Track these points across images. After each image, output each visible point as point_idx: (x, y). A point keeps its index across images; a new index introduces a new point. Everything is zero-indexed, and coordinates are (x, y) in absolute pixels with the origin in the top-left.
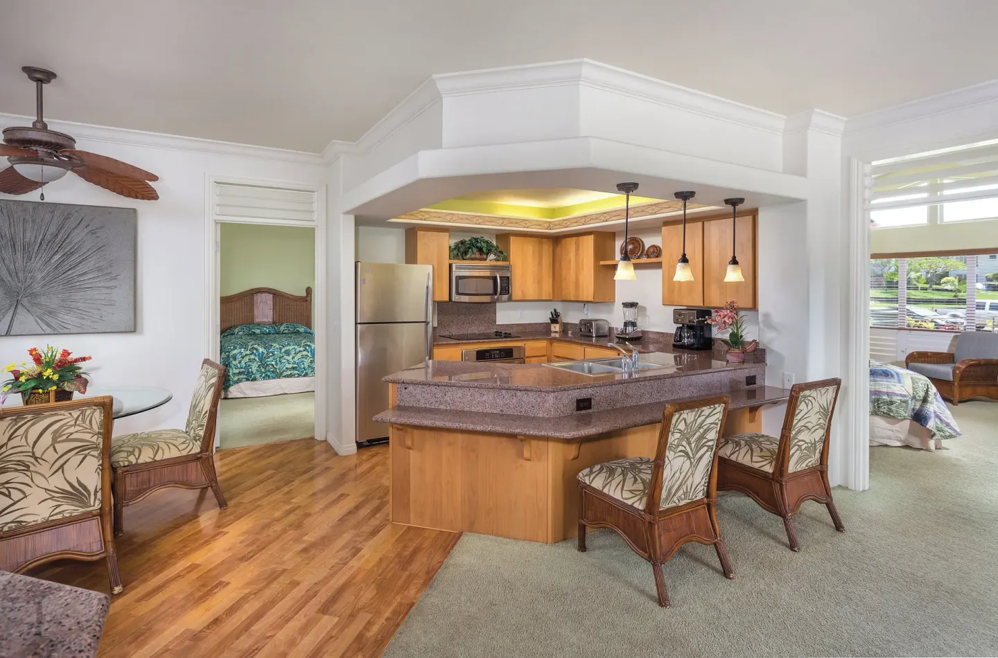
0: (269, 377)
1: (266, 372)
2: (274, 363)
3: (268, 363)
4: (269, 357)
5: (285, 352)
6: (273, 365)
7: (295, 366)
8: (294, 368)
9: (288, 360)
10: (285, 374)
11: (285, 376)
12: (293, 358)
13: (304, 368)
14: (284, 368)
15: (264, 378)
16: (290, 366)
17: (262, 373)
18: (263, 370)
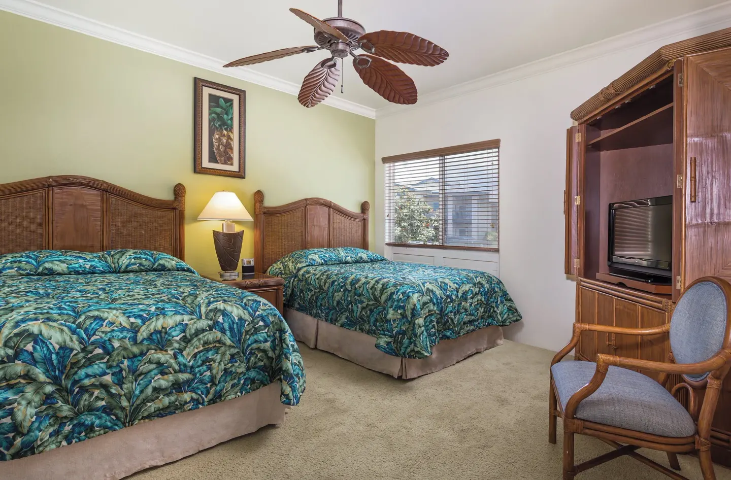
0: (90, 429)
1: (78, 414)
2: (108, 379)
3: (87, 382)
4: (90, 362)
5: (150, 338)
6: (105, 387)
7: (183, 377)
8: (178, 387)
9: (159, 364)
10: (152, 407)
11: (149, 417)
12: (175, 357)
13: (212, 380)
14: (149, 391)
15: (68, 439)
16: (164, 382)
17: (60, 421)
18: (65, 410)
